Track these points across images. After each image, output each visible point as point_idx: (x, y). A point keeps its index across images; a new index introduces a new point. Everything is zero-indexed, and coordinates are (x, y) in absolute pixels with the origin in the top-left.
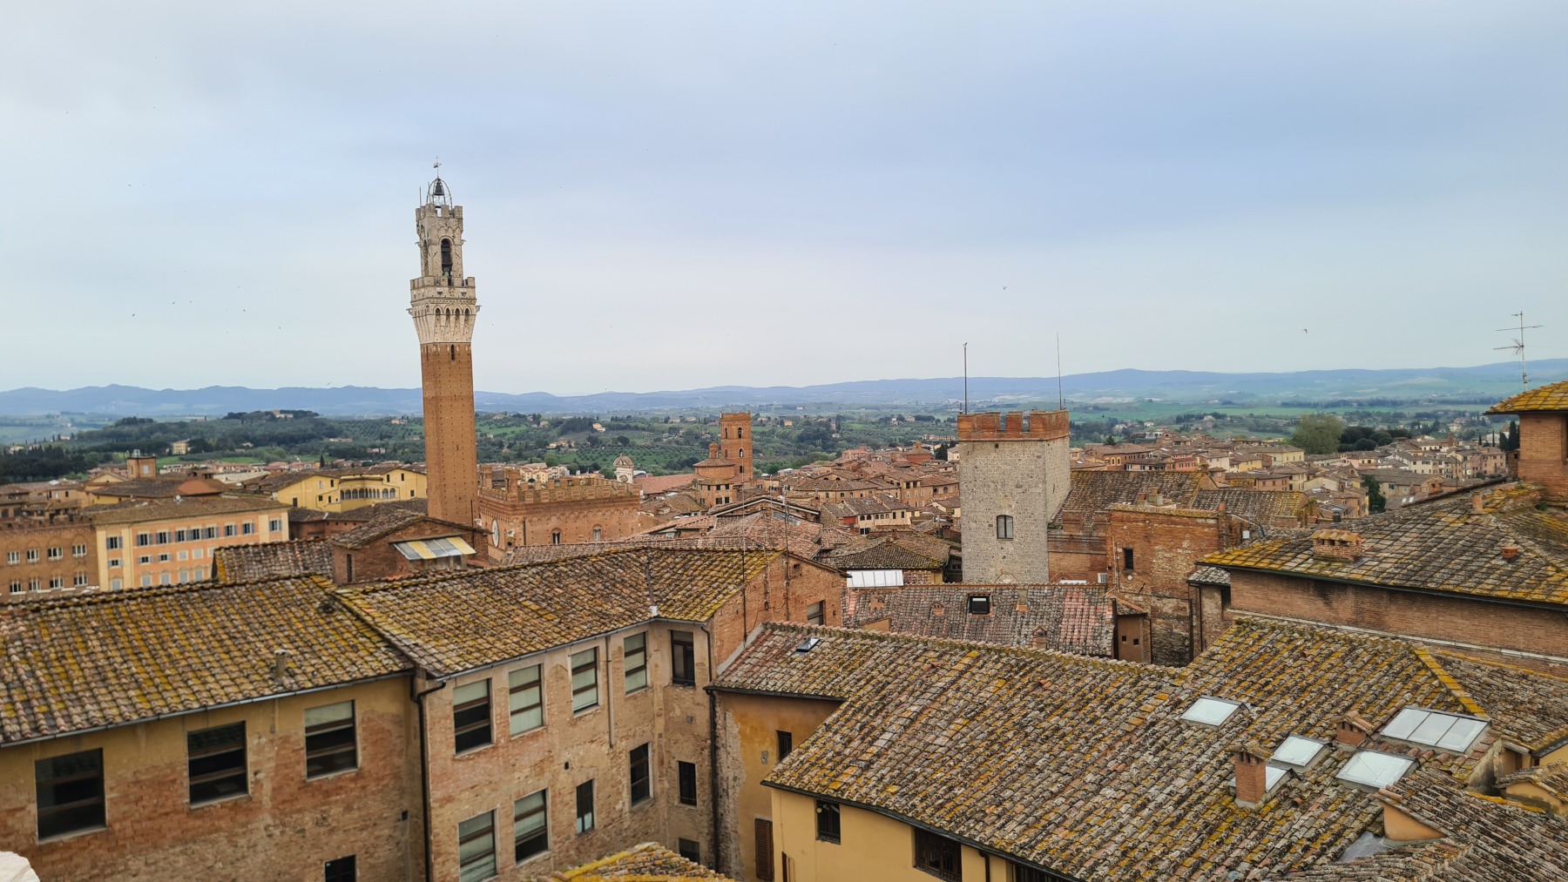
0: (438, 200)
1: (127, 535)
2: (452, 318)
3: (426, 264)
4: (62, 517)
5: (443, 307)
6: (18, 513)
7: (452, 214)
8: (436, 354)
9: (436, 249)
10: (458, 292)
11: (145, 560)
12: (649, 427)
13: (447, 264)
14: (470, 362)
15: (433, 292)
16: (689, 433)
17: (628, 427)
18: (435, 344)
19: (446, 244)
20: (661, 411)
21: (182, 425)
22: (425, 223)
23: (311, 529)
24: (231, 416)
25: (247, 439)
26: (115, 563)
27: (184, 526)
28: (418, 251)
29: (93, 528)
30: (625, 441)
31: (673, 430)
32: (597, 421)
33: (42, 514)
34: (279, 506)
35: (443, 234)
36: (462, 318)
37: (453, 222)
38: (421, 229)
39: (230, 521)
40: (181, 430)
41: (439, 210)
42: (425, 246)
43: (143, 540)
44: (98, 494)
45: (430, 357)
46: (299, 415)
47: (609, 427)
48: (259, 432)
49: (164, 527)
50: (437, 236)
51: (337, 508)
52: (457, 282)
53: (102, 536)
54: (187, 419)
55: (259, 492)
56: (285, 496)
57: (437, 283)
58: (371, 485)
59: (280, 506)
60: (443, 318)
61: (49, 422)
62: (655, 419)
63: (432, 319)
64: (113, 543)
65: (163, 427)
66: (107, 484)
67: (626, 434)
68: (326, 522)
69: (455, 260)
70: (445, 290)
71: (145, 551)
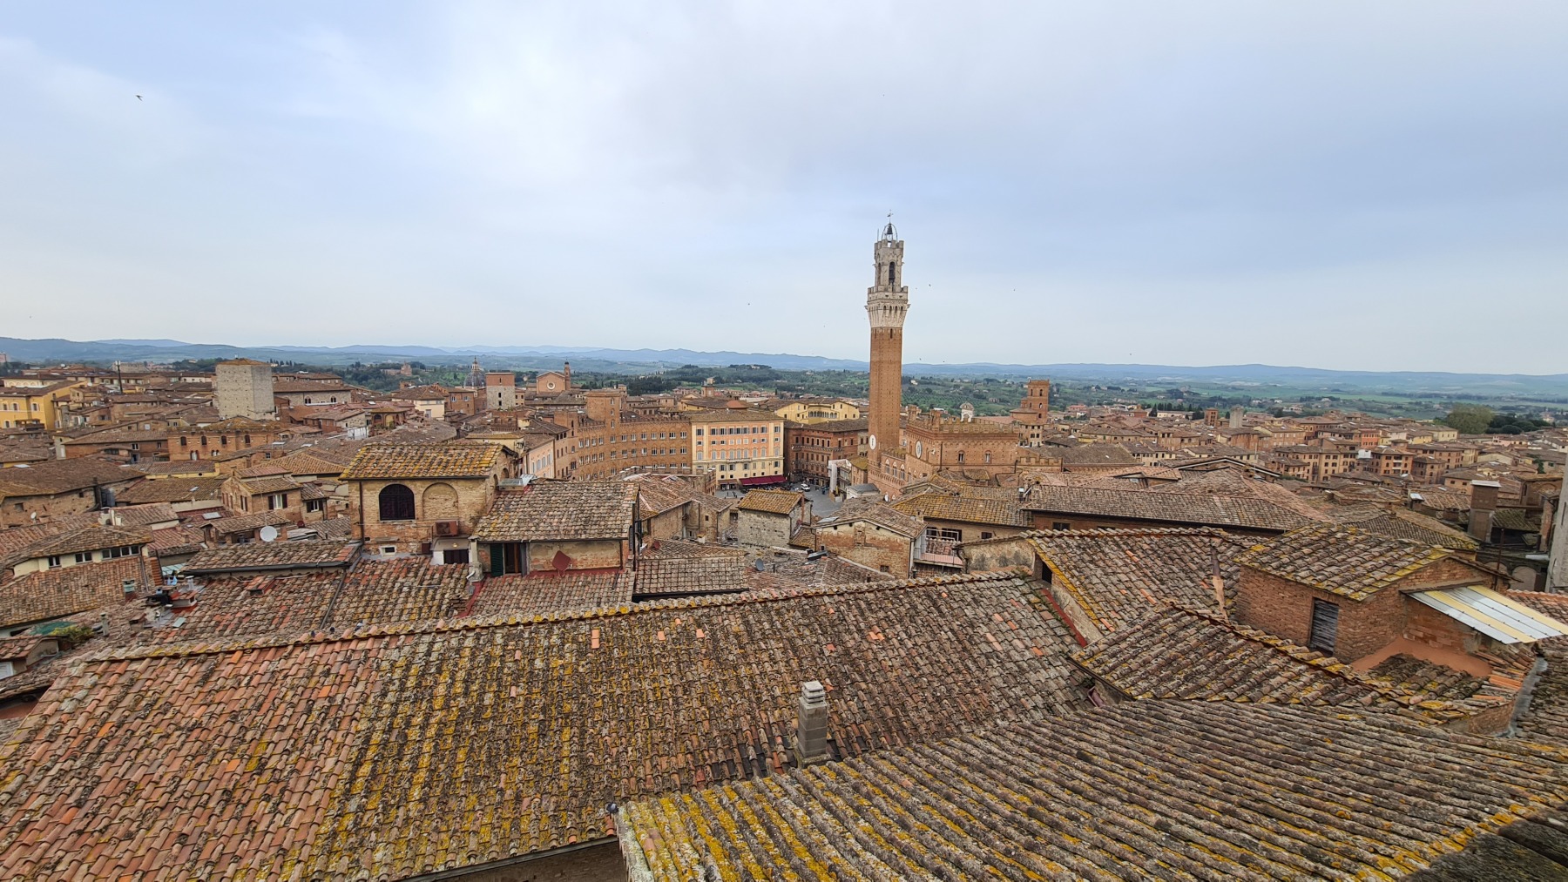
0: (889, 238)
1: (706, 429)
2: (893, 312)
3: (879, 278)
4: (676, 416)
5: (888, 304)
6: (656, 412)
7: (897, 246)
8: (882, 334)
9: (886, 268)
10: (897, 296)
11: (714, 443)
12: (942, 384)
13: (892, 279)
14: (901, 340)
15: (882, 295)
16: (966, 389)
17: (930, 383)
18: (881, 328)
19: (892, 265)
20: (948, 375)
21: (711, 369)
22: (881, 252)
23: (795, 433)
24: (732, 366)
25: (739, 378)
26: (700, 443)
27: (733, 426)
28: (873, 270)
29: (690, 423)
30: (930, 391)
31: (957, 386)
32: (913, 378)
33: (667, 414)
34: (777, 418)
35: (891, 258)
36: (899, 312)
37: (897, 251)
38: (877, 256)
39: (755, 425)
40: (710, 372)
41: (889, 244)
42: (879, 267)
43: (713, 432)
44: (688, 405)
45: (876, 335)
46: (762, 367)
47: (919, 383)
48: (745, 375)
49: (724, 426)
50: (887, 260)
51: (806, 422)
52: (898, 289)
53: (694, 428)
54: (712, 367)
55: (767, 409)
56: (780, 413)
57: (886, 290)
58: (824, 410)
59: (780, 419)
60: (888, 311)
61: (654, 365)
62: (946, 380)
63: (881, 312)
64: (699, 432)
65: (702, 370)
66: (691, 399)
67: (930, 387)
68: (803, 429)
69: (897, 275)
70: (890, 294)
71: (714, 438)
